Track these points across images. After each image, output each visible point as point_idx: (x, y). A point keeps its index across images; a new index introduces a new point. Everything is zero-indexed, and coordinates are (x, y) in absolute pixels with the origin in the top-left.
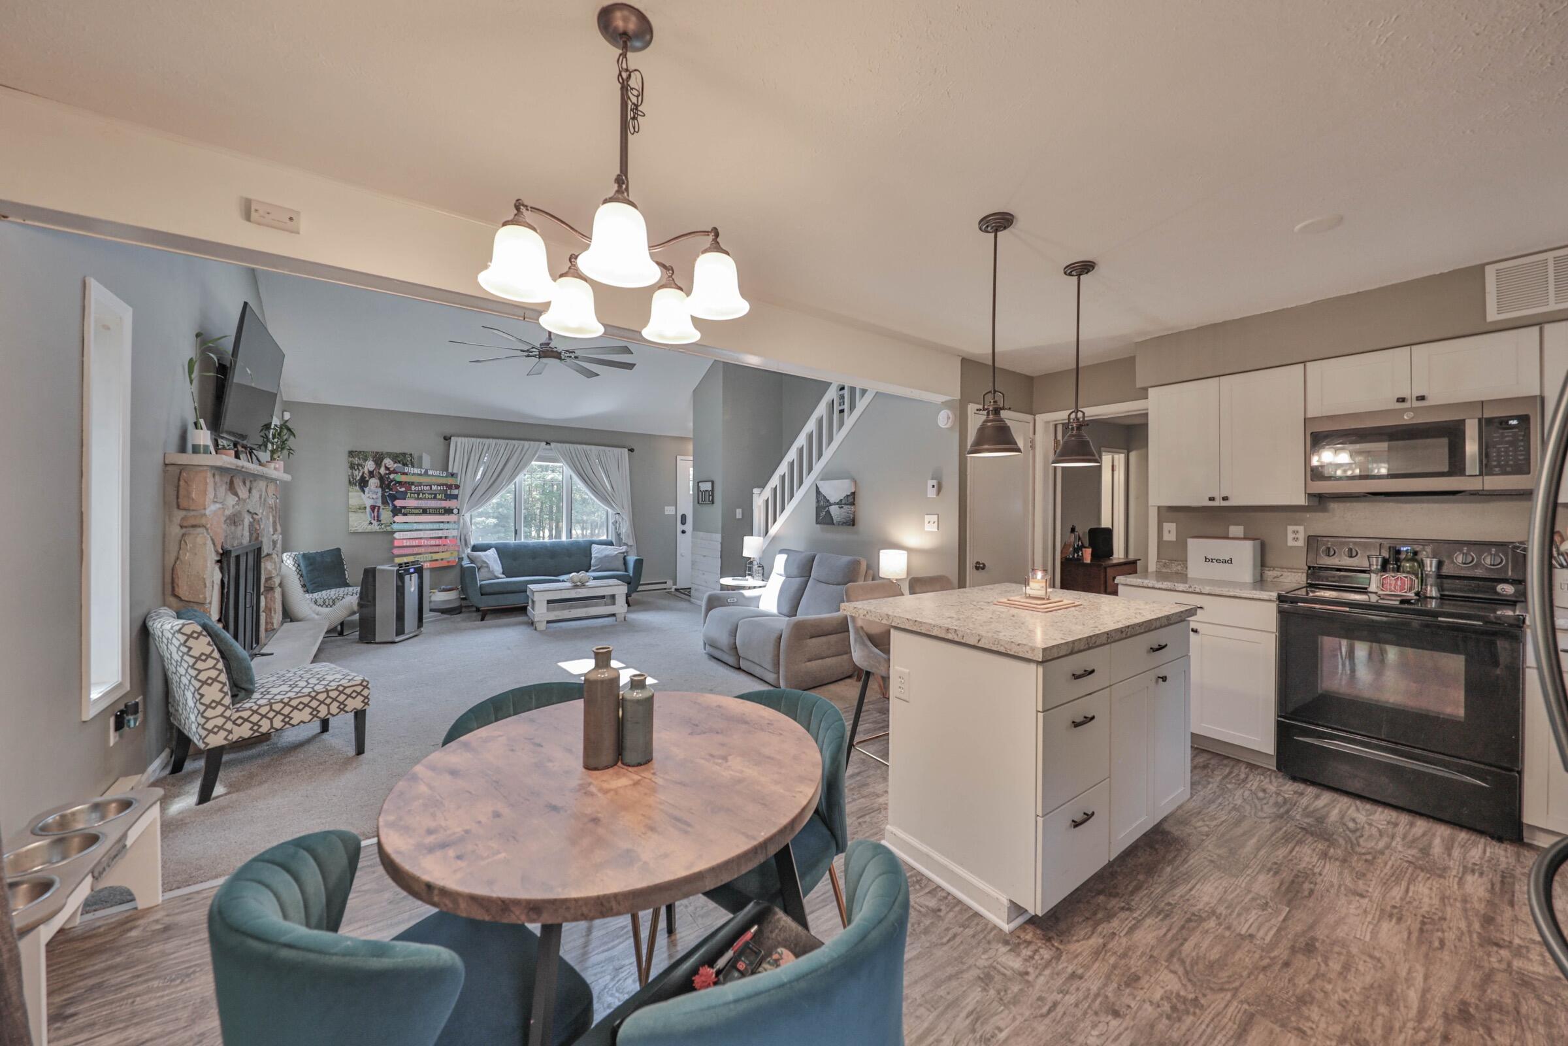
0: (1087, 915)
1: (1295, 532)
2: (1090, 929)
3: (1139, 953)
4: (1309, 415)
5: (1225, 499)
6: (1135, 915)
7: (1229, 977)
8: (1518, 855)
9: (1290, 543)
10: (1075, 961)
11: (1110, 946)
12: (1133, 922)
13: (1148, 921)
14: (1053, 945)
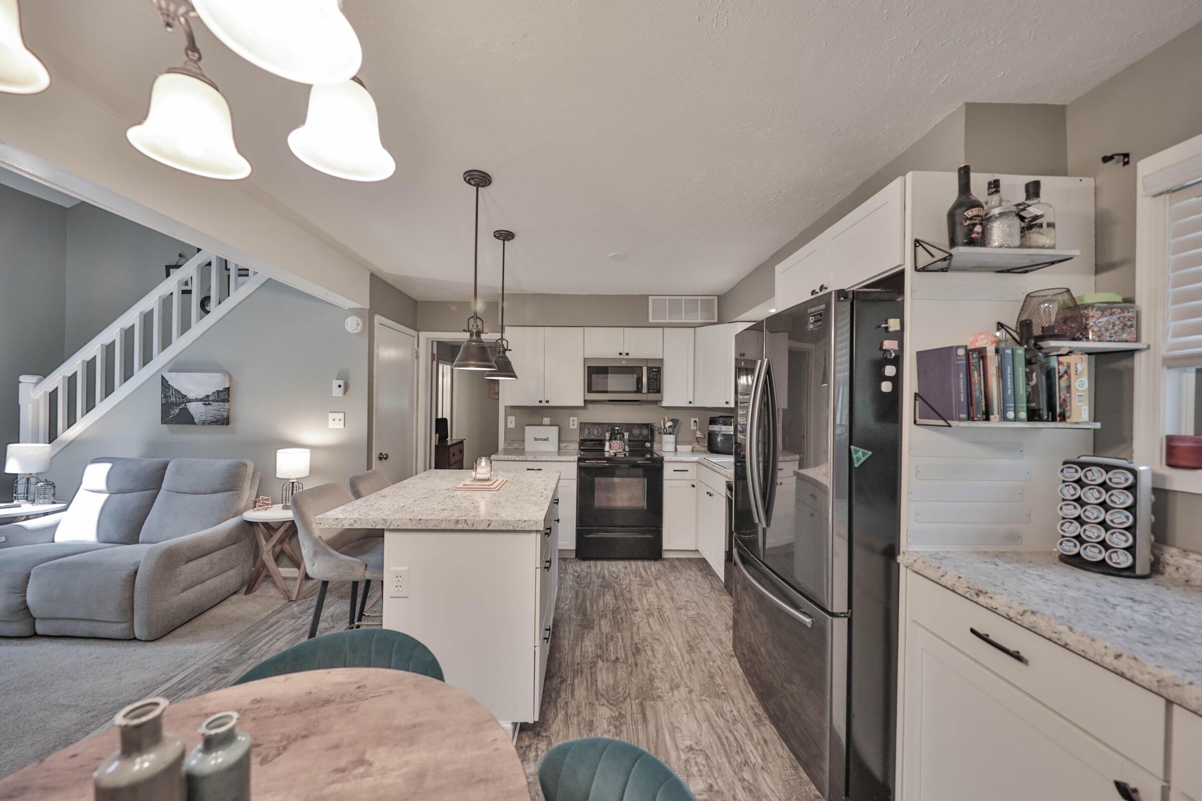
0: (548, 701)
1: (573, 421)
2: (554, 709)
3: (584, 706)
4: (585, 357)
5: (547, 402)
6: (569, 682)
7: (623, 689)
8: (663, 564)
9: (571, 427)
10: (560, 738)
11: (569, 712)
12: (570, 688)
13: (576, 682)
14: (543, 737)
